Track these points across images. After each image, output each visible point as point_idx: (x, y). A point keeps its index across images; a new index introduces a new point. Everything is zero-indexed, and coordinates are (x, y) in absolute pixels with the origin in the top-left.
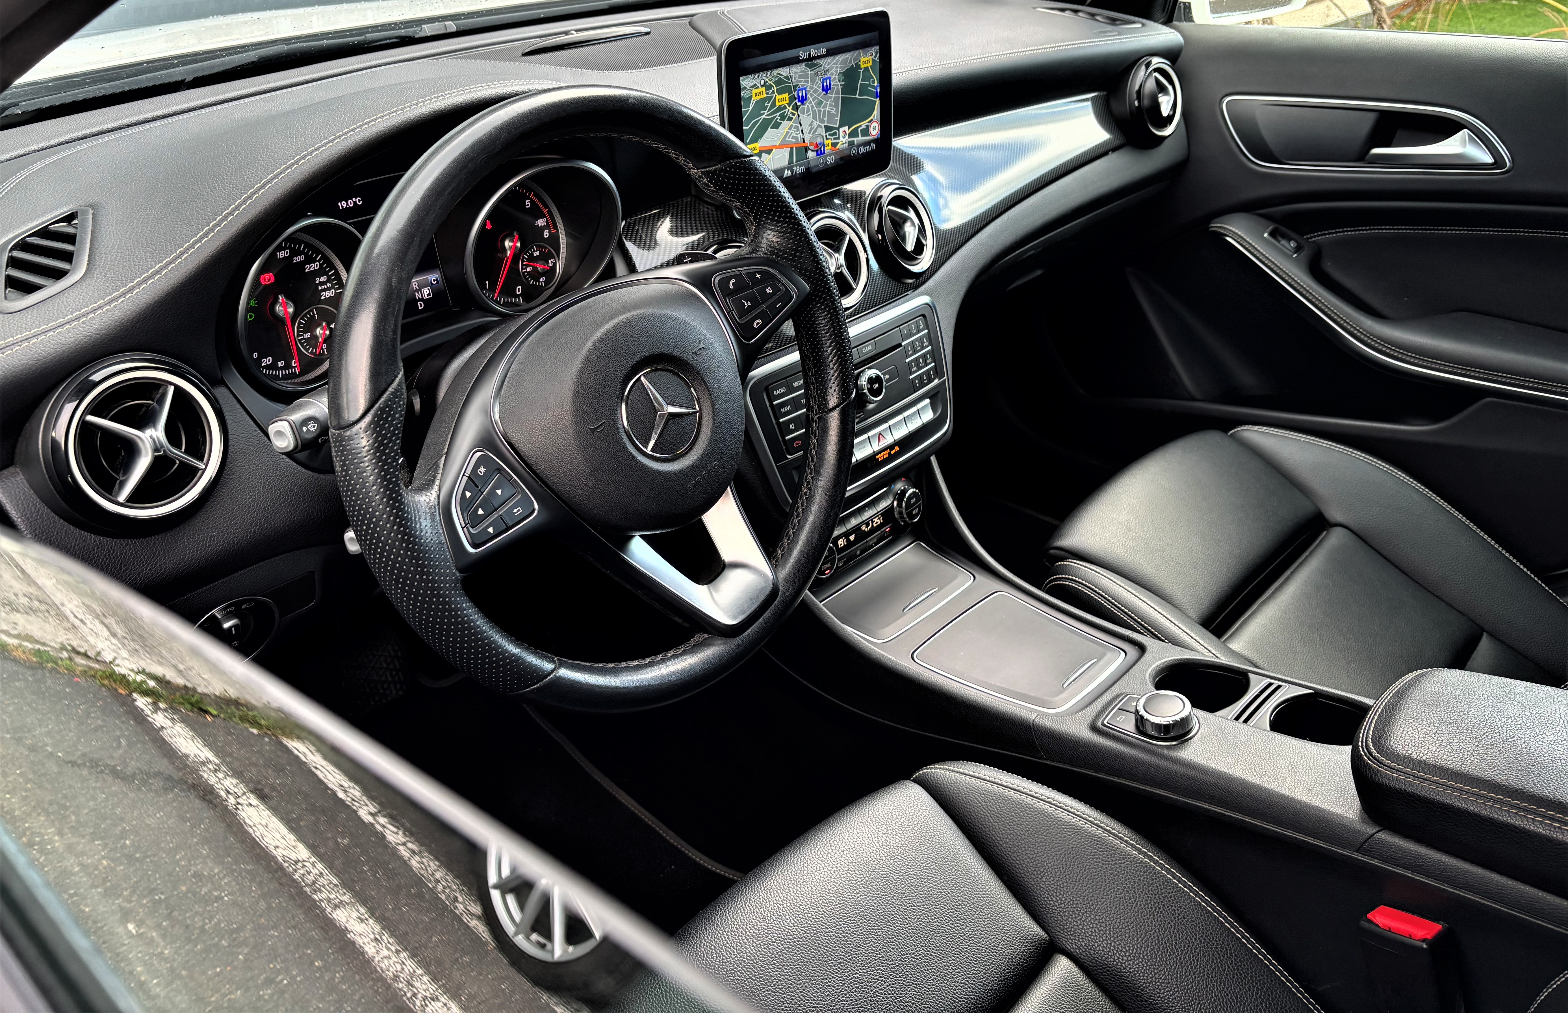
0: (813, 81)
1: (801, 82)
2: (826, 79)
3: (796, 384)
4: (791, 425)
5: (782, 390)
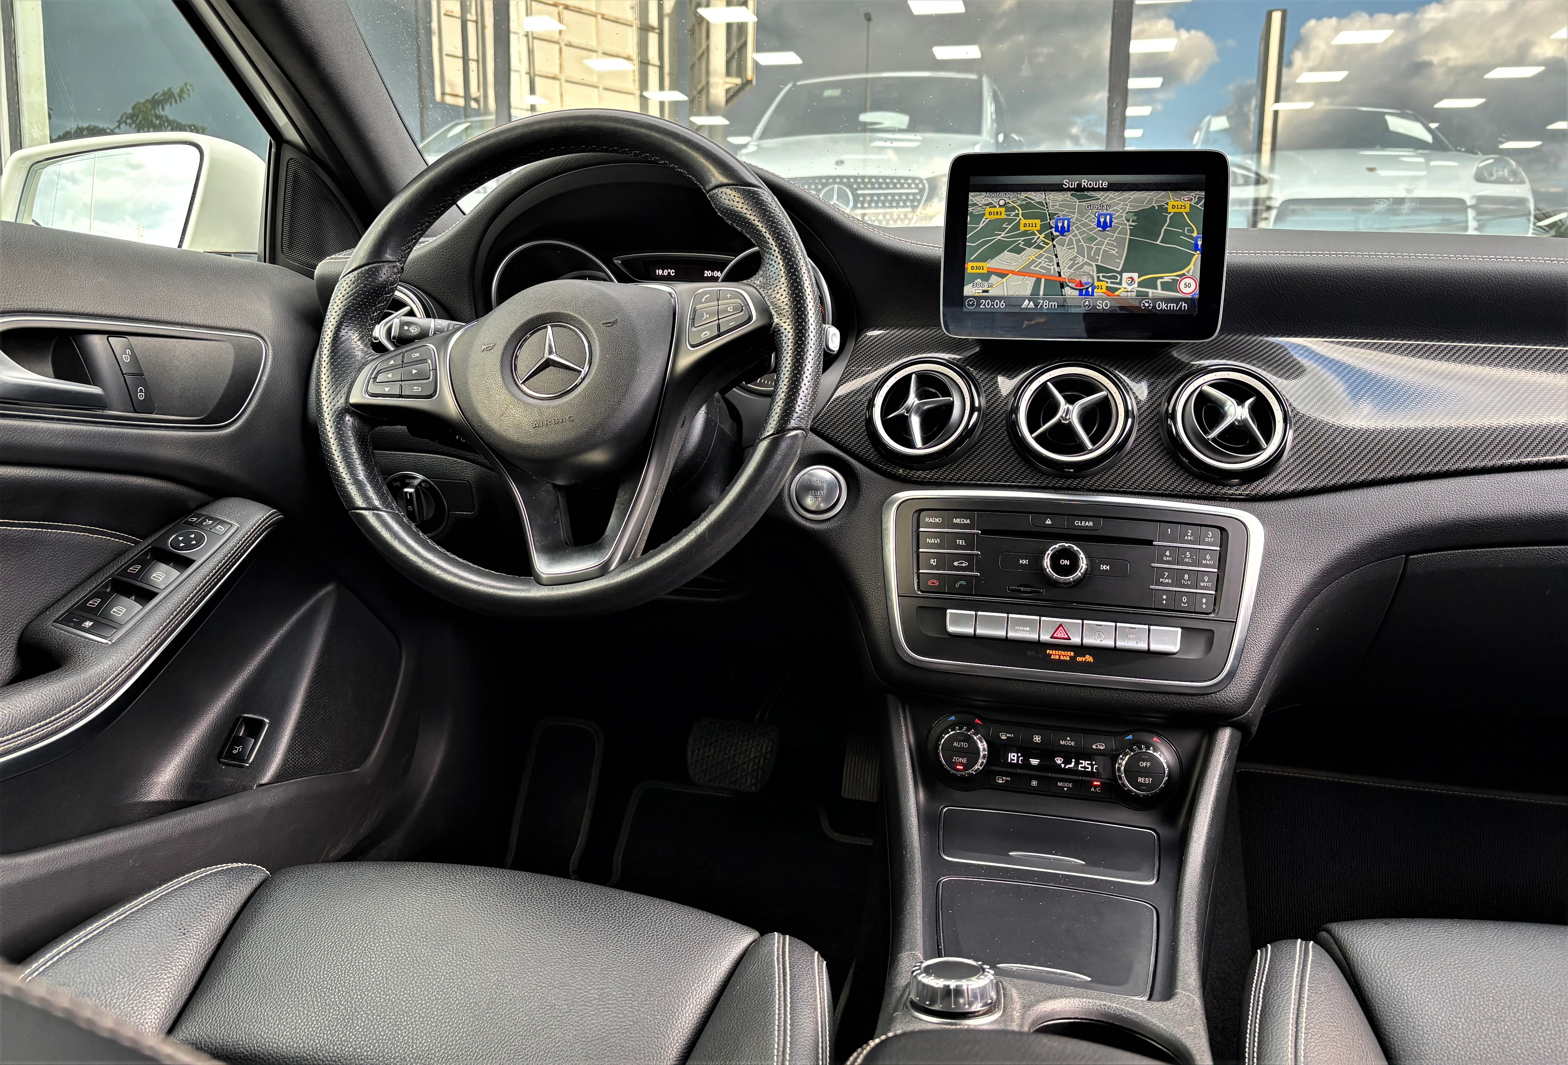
0: (1081, 213)
1: (1063, 211)
2: (1105, 215)
3: (957, 521)
4: (932, 560)
5: (937, 520)
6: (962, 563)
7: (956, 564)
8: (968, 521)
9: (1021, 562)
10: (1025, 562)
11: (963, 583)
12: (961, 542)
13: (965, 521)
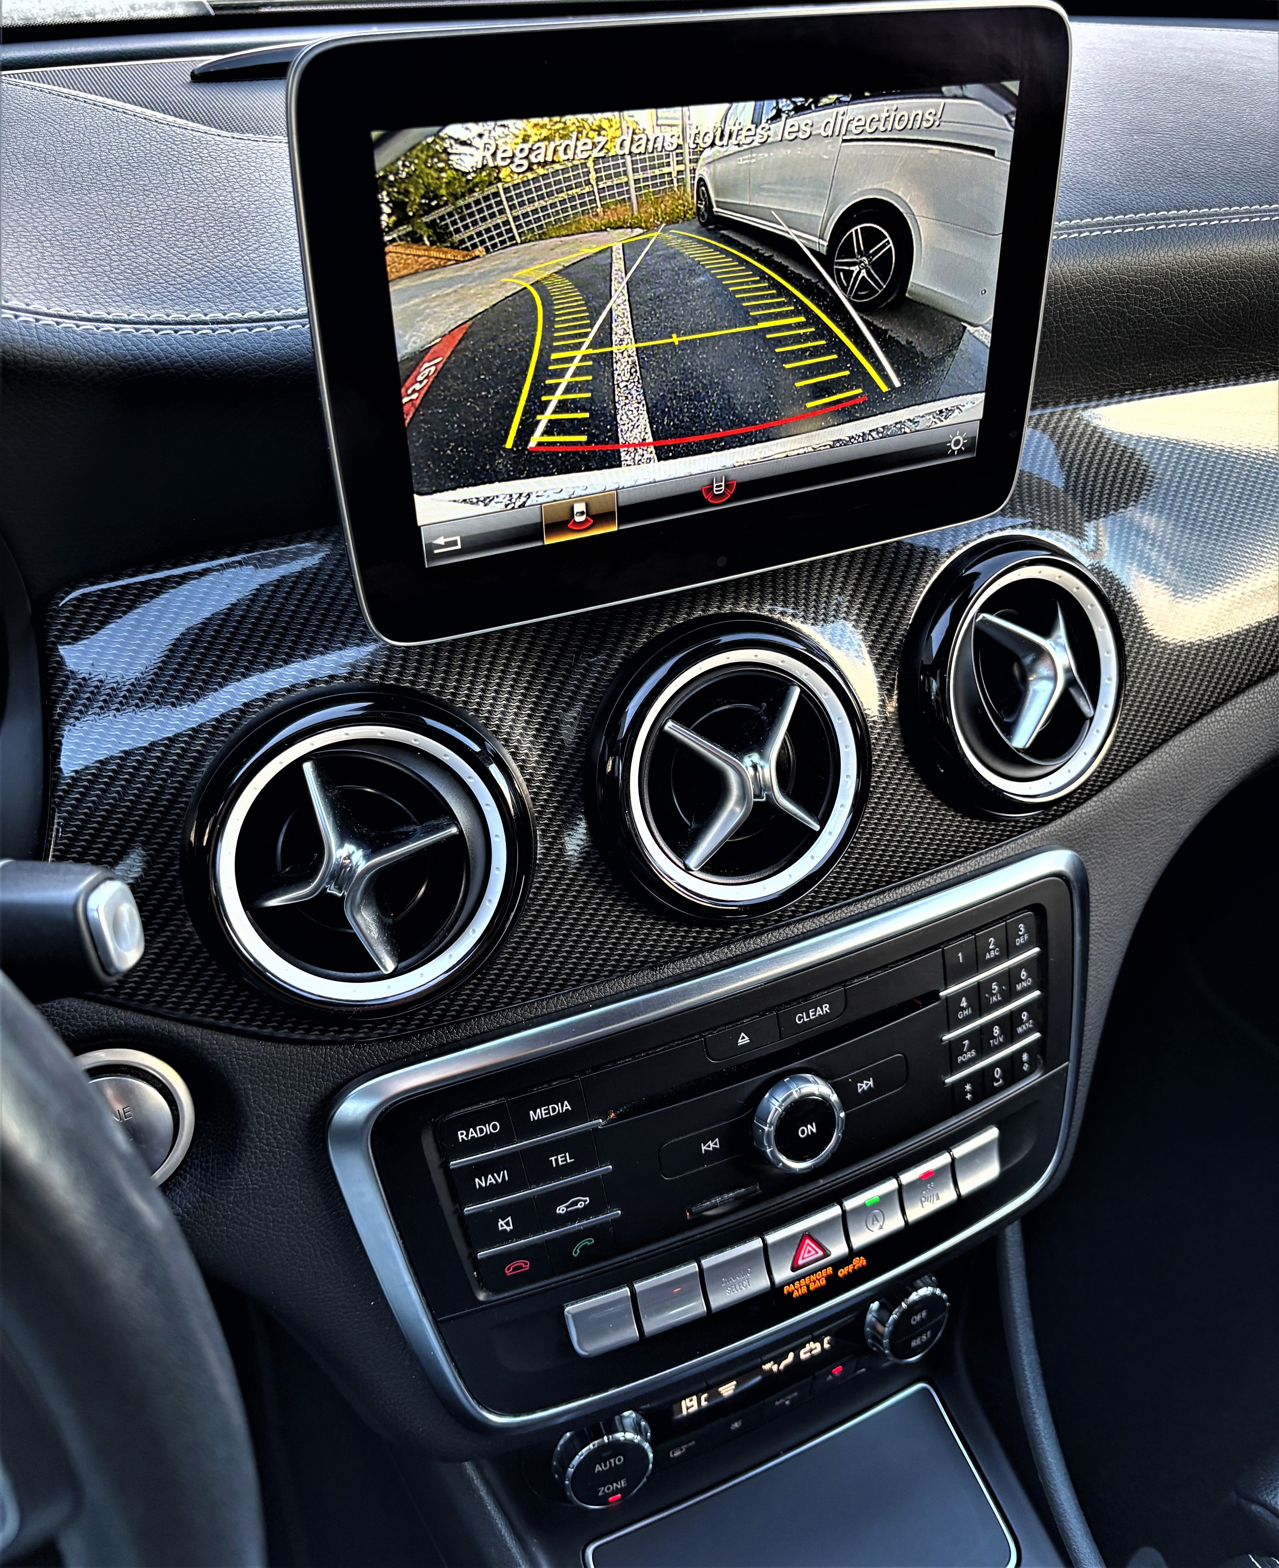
3: (538, 1114)
4: (501, 1222)
5: (488, 1129)
6: (575, 1203)
7: (561, 1210)
8: (567, 1106)
9: (704, 1148)
10: (712, 1145)
11: (589, 1241)
12: (561, 1159)
13: (558, 1108)
